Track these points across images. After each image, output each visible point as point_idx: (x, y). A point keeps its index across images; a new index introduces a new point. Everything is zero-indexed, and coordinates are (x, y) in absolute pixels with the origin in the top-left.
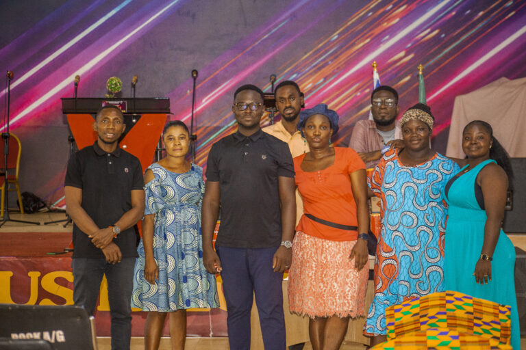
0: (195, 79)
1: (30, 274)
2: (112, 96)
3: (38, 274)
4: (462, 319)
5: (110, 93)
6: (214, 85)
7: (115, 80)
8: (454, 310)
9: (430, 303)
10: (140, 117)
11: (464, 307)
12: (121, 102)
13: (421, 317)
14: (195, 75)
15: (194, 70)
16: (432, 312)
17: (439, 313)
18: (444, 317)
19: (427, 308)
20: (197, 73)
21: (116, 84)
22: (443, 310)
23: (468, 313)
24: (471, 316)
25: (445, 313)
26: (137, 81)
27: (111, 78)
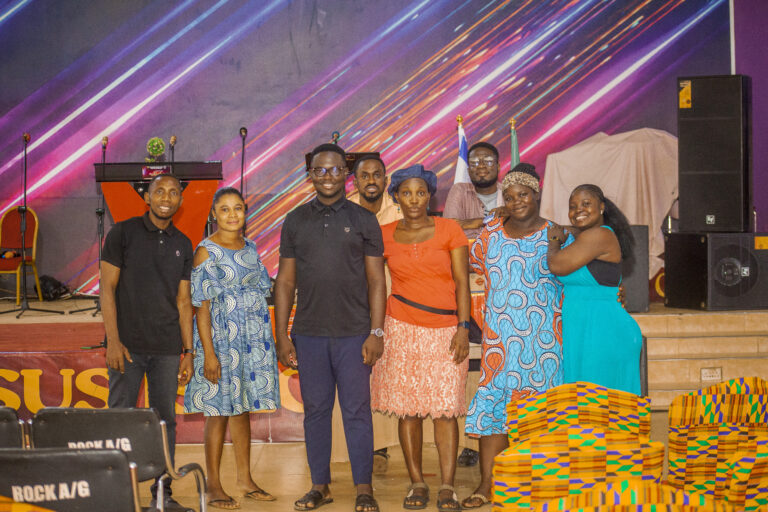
0: (244, 139)
1: (63, 372)
2: (153, 160)
3: (72, 372)
4: (595, 414)
5: (151, 157)
6: (264, 144)
7: (156, 141)
8: (586, 404)
9: (558, 397)
10: (187, 184)
11: (598, 399)
12: (165, 167)
13: (549, 413)
14: (244, 134)
15: (244, 128)
16: (561, 407)
17: (569, 408)
18: (576, 412)
19: (555, 402)
20: (246, 131)
21: (158, 146)
22: (573, 404)
23: (602, 406)
24: (606, 411)
25: (576, 408)
26: (175, 142)
27: (152, 139)
